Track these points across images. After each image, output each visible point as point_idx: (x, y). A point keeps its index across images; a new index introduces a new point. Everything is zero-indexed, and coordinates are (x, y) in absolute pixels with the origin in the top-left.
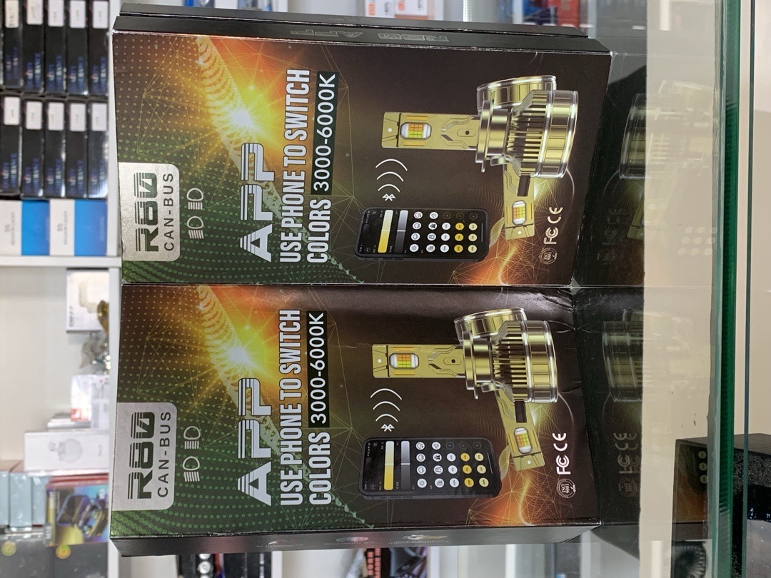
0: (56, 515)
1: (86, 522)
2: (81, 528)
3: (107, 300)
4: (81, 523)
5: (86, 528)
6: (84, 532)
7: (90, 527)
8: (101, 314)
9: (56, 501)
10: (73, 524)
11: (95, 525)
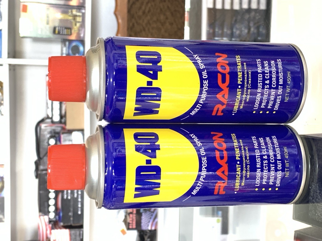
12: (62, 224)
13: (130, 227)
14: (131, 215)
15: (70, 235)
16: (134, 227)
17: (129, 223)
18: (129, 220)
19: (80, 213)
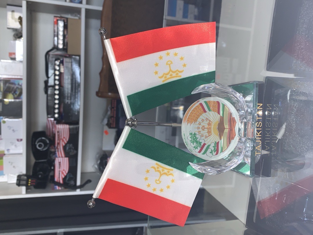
0: (4, 89)
1: (15, 92)
2: (13, 94)
3: (22, 16)
4: (13, 92)
5: (14, 94)
6: (14, 95)
7: (16, 94)
8: (19, 20)
9: (4, 84)
10: (10, 92)
11: (18, 93)
12: (63, 121)
13: (112, 126)
14: (112, 118)
15: (70, 129)
16: (114, 126)
17: (111, 124)
18: (111, 121)
19: (76, 113)
